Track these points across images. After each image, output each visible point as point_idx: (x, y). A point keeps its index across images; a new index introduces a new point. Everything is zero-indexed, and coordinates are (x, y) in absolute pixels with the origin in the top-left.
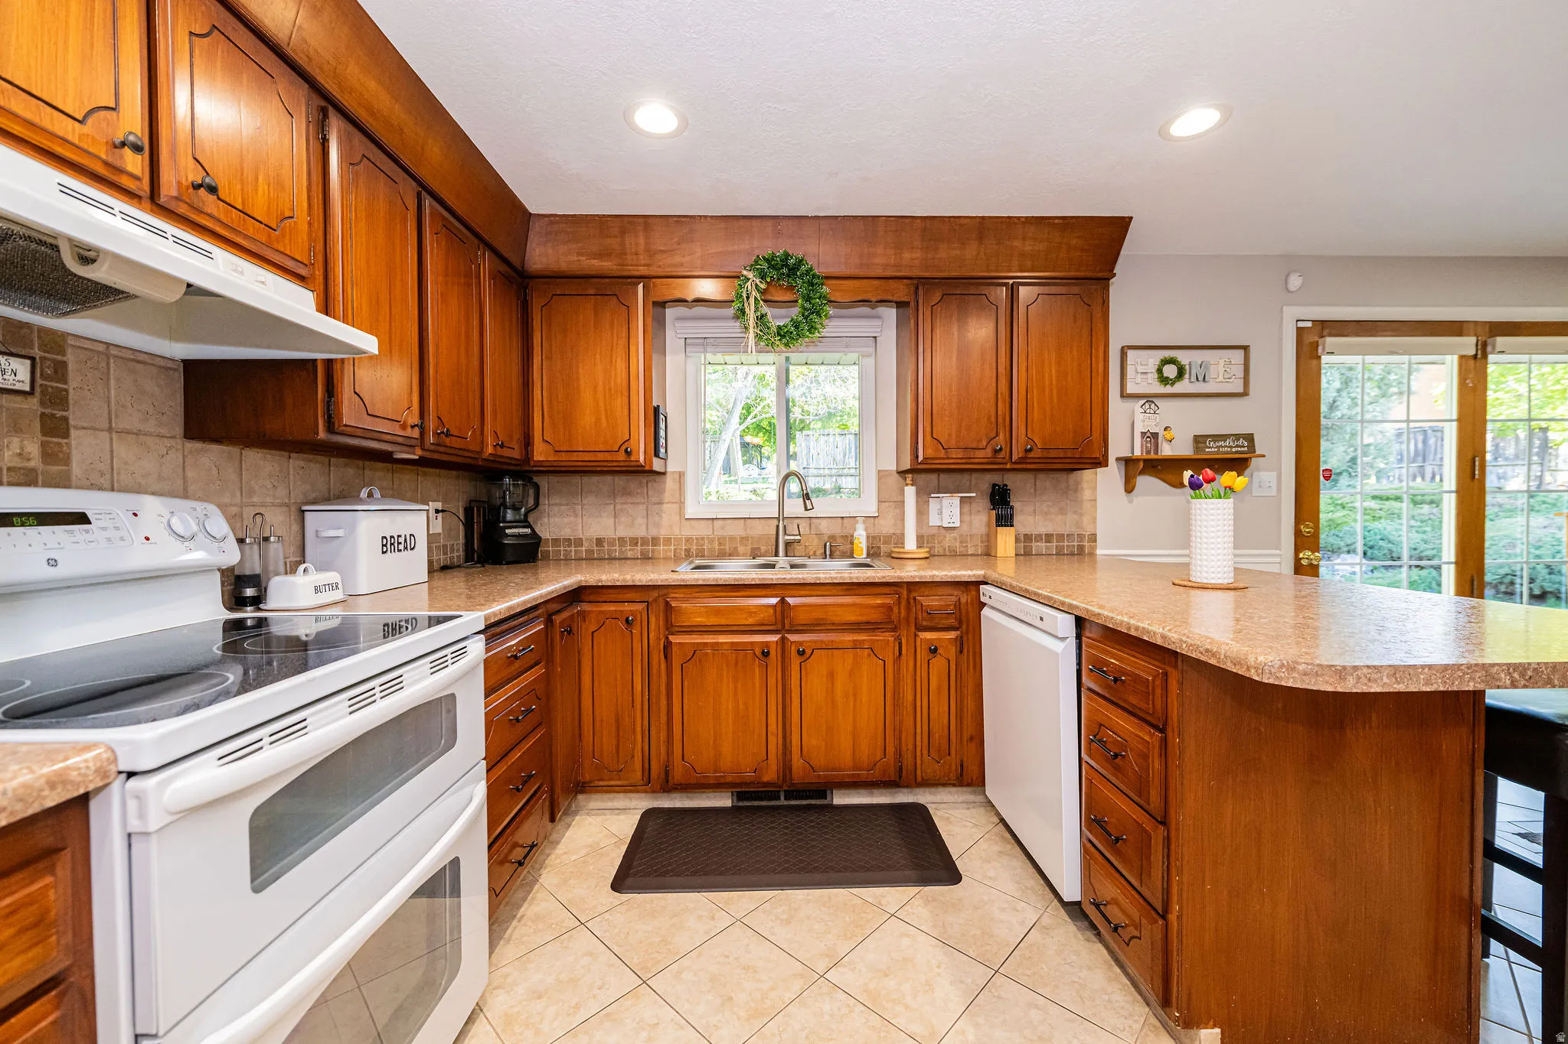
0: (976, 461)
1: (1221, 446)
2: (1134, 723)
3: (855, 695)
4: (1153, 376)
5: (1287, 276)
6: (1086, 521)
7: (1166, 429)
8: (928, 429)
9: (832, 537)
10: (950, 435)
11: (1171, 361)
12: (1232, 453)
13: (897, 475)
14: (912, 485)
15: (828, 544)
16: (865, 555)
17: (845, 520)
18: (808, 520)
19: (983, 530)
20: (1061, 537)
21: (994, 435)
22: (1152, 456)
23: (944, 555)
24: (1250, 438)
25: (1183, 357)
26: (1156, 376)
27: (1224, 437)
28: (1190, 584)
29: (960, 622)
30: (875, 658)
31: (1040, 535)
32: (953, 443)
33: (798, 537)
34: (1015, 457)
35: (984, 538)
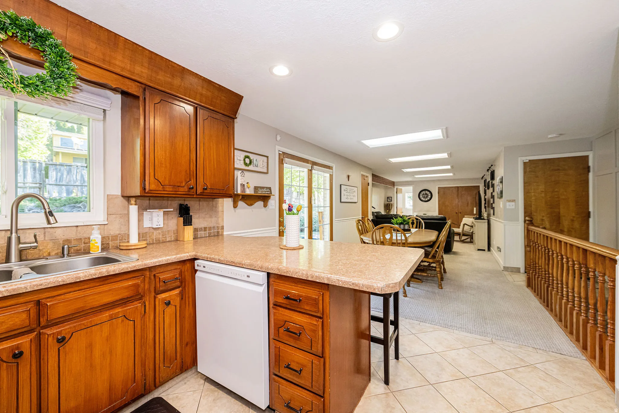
0: (179, 193)
1: (262, 191)
2: (306, 317)
3: (111, 352)
4: (242, 162)
5: (276, 135)
6: (220, 220)
7: (247, 183)
8: (152, 174)
9: (68, 241)
10: (165, 178)
11: (248, 157)
12: (266, 194)
13: (122, 198)
14: (136, 204)
15: (66, 247)
16: (100, 251)
17: (79, 228)
18: (42, 230)
19: (175, 228)
20: (210, 228)
21: (188, 180)
22: (243, 194)
23: (153, 244)
24: (270, 188)
25: (252, 156)
26: (243, 162)
27: (263, 188)
28: (286, 248)
29: (181, 282)
30: (127, 321)
31: (201, 228)
32: (167, 182)
33: (35, 244)
34: (198, 192)
35: (175, 232)
